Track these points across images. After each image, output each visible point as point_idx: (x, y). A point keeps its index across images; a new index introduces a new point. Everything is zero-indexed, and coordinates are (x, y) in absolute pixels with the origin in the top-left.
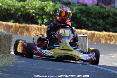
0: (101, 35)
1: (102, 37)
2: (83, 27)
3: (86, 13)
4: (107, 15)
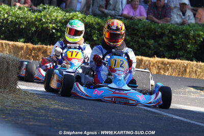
0: (152, 62)
1: (153, 65)
3: (129, 30)
4: (160, 33)
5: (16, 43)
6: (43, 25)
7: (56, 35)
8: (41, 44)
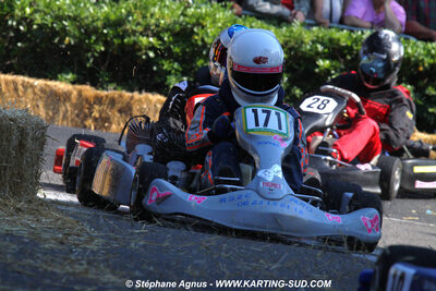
4: (428, 67)
5: (52, 83)
6: (123, 38)
7: (157, 65)
8: (115, 89)
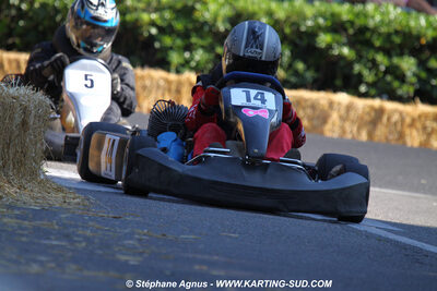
0: (408, 114)
1: (412, 125)
2: (338, 82)
4: (430, 40)
